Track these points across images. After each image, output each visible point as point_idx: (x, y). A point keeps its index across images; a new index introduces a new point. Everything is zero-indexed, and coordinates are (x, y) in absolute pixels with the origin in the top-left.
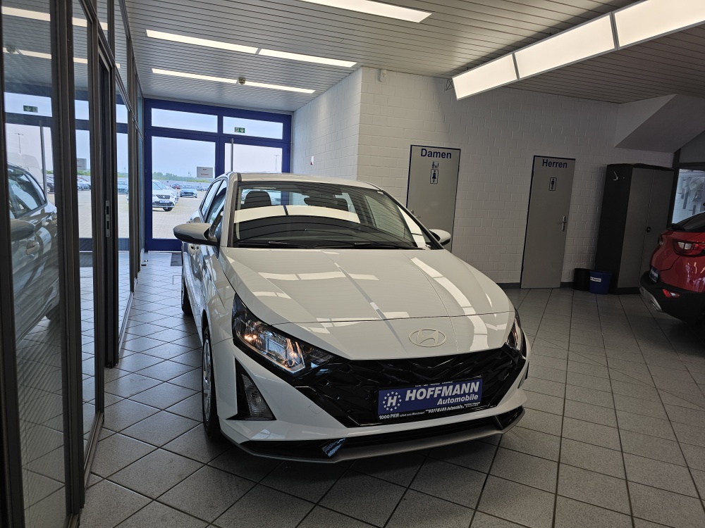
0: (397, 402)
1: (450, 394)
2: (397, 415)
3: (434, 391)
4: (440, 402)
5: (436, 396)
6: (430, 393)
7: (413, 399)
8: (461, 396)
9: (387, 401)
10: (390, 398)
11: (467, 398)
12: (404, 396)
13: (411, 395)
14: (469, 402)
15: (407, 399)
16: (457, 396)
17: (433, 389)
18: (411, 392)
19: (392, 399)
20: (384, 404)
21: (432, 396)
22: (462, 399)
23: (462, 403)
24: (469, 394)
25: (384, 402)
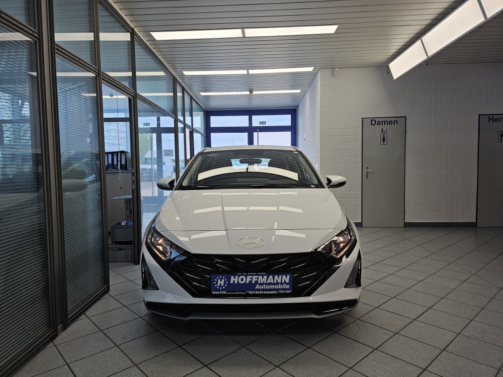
0: (225, 283)
1: (265, 282)
2: (225, 293)
3: (252, 279)
4: (257, 287)
5: (253, 282)
6: (248, 280)
7: (236, 282)
8: (274, 284)
9: (217, 282)
10: (219, 280)
11: (280, 286)
12: (229, 280)
13: (234, 280)
14: (282, 289)
15: (232, 282)
16: (270, 284)
17: (251, 277)
18: (234, 278)
19: (221, 281)
20: (215, 284)
21: (250, 282)
22: (276, 287)
23: (276, 290)
24: (281, 284)
25: (215, 283)
